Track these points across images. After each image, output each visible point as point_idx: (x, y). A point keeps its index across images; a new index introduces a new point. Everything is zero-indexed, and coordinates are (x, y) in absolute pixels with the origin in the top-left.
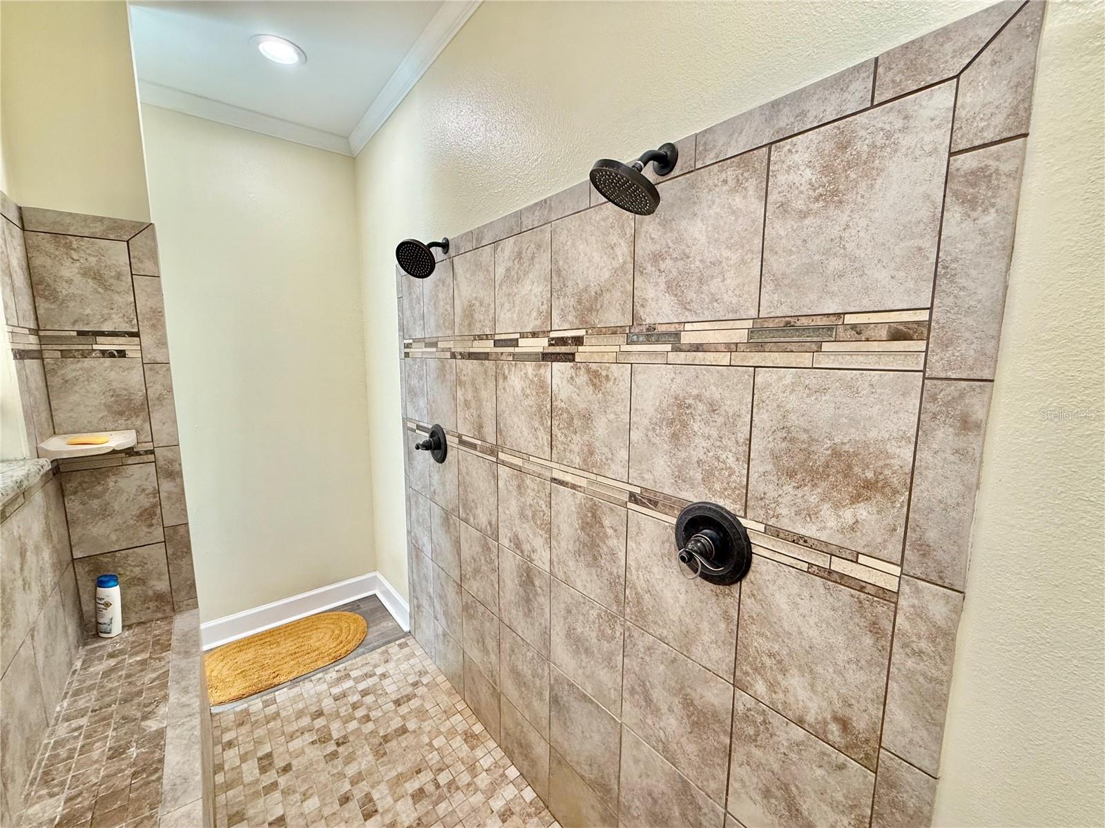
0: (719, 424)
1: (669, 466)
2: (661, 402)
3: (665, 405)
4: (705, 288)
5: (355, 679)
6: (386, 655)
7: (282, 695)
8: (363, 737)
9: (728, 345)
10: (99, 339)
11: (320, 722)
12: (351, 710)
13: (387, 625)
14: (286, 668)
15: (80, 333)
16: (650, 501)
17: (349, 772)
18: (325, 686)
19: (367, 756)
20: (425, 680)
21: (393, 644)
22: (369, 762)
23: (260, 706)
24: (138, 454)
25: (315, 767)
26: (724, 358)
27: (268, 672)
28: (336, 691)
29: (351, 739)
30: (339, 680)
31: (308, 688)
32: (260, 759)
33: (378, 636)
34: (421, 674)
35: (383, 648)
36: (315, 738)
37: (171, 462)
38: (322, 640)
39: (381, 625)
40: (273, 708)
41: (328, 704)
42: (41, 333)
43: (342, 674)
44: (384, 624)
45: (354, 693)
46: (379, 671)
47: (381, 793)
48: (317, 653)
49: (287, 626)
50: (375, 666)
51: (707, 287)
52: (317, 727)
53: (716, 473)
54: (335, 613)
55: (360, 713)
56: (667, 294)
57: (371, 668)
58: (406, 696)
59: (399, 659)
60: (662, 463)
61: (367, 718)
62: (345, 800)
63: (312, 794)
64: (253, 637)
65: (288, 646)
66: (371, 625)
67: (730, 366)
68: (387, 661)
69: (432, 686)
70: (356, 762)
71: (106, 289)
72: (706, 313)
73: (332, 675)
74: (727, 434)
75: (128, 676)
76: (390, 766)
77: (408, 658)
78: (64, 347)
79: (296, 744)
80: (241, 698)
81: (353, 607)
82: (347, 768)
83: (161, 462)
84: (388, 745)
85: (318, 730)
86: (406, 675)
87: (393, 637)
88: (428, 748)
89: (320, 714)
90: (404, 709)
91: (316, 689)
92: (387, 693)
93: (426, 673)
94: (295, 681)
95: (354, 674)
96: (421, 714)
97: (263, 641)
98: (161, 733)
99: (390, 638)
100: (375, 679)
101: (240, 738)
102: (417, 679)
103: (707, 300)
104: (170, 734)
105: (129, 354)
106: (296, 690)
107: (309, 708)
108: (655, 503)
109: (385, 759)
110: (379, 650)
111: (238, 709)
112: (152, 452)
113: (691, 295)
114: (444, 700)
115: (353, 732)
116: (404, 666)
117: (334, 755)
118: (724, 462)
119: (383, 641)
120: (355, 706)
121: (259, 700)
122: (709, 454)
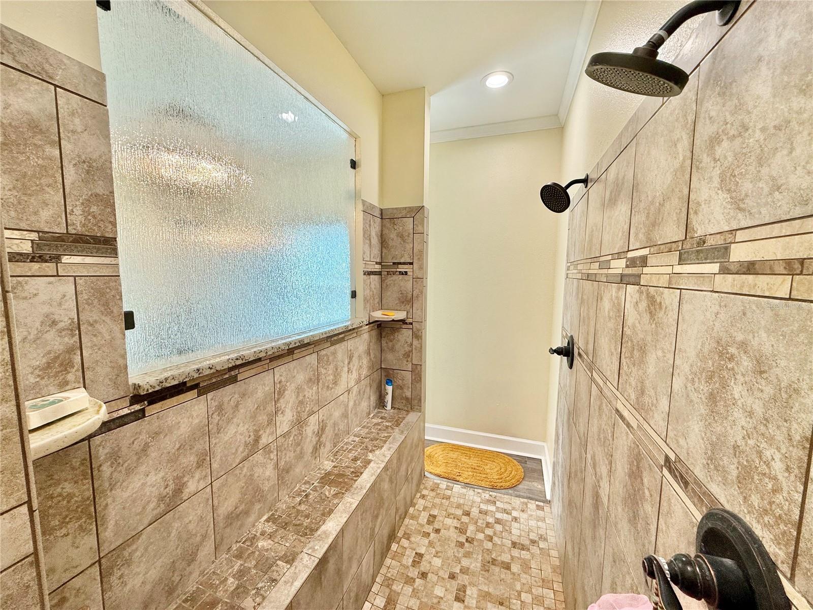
0: (765, 396)
1: (703, 439)
2: (703, 344)
3: (706, 350)
4: (765, 170)
5: (497, 508)
6: (525, 506)
7: (457, 488)
8: (482, 549)
9: (788, 262)
10: (399, 266)
11: (465, 519)
12: (484, 526)
13: (536, 485)
14: (465, 474)
15: (394, 263)
16: (682, 477)
17: (463, 563)
18: (479, 500)
19: (477, 562)
20: (542, 545)
21: (533, 502)
22: (476, 567)
23: (445, 487)
24: (406, 323)
25: (450, 542)
26: (781, 285)
27: (457, 470)
28: (483, 507)
29: (475, 543)
30: (488, 502)
31: (470, 494)
32: (430, 515)
33: (527, 489)
34: (541, 538)
35: (526, 500)
36: (458, 526)
37: (418, 330)
38: (492, 470)
39: (533, 483)
40: (448, 493)
41: (475, 512)
42: (382, 264)
43: (492, 499)
44: (535, 484)
45: (492, 516)
46: (515, 514)
47: (472, 594)
48: (485, 476)
49: (480, 450)
50: (514, 509)
51: (767, 169)
52: (462, 520)
53: (756, 477)
54: (509, 457)
55: (489, 532)
56: (720, 192)
57: (511, 509)
58: (522, 545)
59: (531, 515)
60: (697, 430)
61: (490, 539)
62: (452, 577)
63: (440, 557)
64: (461, 446)
65: (473, 462)
66: (526, 479)
67: (790, 299)
68: (523, 511)
69: (545, 553)
70: (470, 560)
71: (404, 242)
72: (764, 211)
73: (486, 495)
74: (776, 417)
75: (380, 430)
76: (486, 581)
77: (539, 519)
78: (388, 270)
79: (448, 521)
80: (439, 476)
81: (522, 460)
82: (464, 559)
83: (415, 330)
84: (493, 567)
85: (462, 523)
86: (530, 530)
87: (536, 497)
88: (516, 594)
89: (467, 514)
90: (516, 553)
91: (474, 498)
92: (511, 533)
93: (546, 540)
94: (467, 485)
95: (498, 504)
96: (526, 567)
97: (464, 452)
98: (369, 462)
99: (533, 496)
100: (509, 518)
101: (429, 497)
102: (537, 539)
103: (766, 190)
104: (372, 464)
105: (409, 273)
106: (464, 490)
107: (465, 506)
108: (686, 484)
109: (486, 574)
110: (522, 500)
111: (435, 481)
112: (411, 324)
113: (747, 186)
114: (548, 572)
115: (478, 540)
116: (533, 523)
117: (461, 545)
118: (768, 464)
119: (529, 495)
120: (488, 525)
121: (445, 483)
122: (749, 442)
